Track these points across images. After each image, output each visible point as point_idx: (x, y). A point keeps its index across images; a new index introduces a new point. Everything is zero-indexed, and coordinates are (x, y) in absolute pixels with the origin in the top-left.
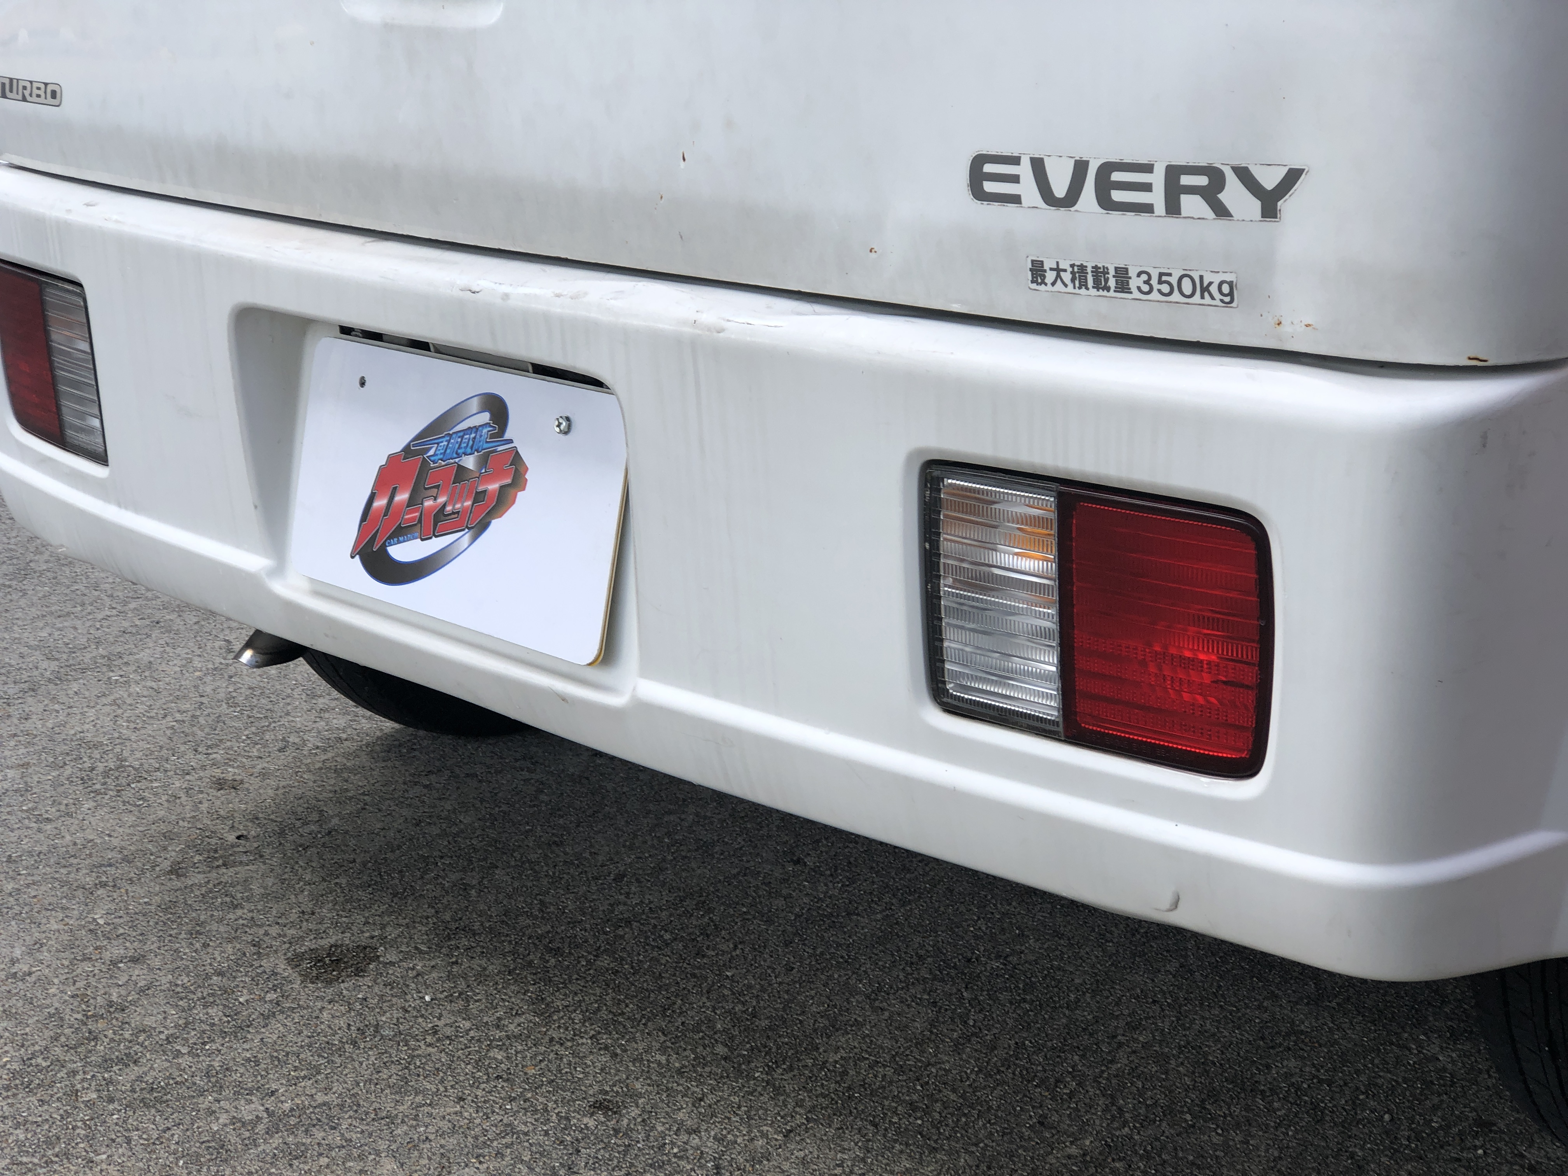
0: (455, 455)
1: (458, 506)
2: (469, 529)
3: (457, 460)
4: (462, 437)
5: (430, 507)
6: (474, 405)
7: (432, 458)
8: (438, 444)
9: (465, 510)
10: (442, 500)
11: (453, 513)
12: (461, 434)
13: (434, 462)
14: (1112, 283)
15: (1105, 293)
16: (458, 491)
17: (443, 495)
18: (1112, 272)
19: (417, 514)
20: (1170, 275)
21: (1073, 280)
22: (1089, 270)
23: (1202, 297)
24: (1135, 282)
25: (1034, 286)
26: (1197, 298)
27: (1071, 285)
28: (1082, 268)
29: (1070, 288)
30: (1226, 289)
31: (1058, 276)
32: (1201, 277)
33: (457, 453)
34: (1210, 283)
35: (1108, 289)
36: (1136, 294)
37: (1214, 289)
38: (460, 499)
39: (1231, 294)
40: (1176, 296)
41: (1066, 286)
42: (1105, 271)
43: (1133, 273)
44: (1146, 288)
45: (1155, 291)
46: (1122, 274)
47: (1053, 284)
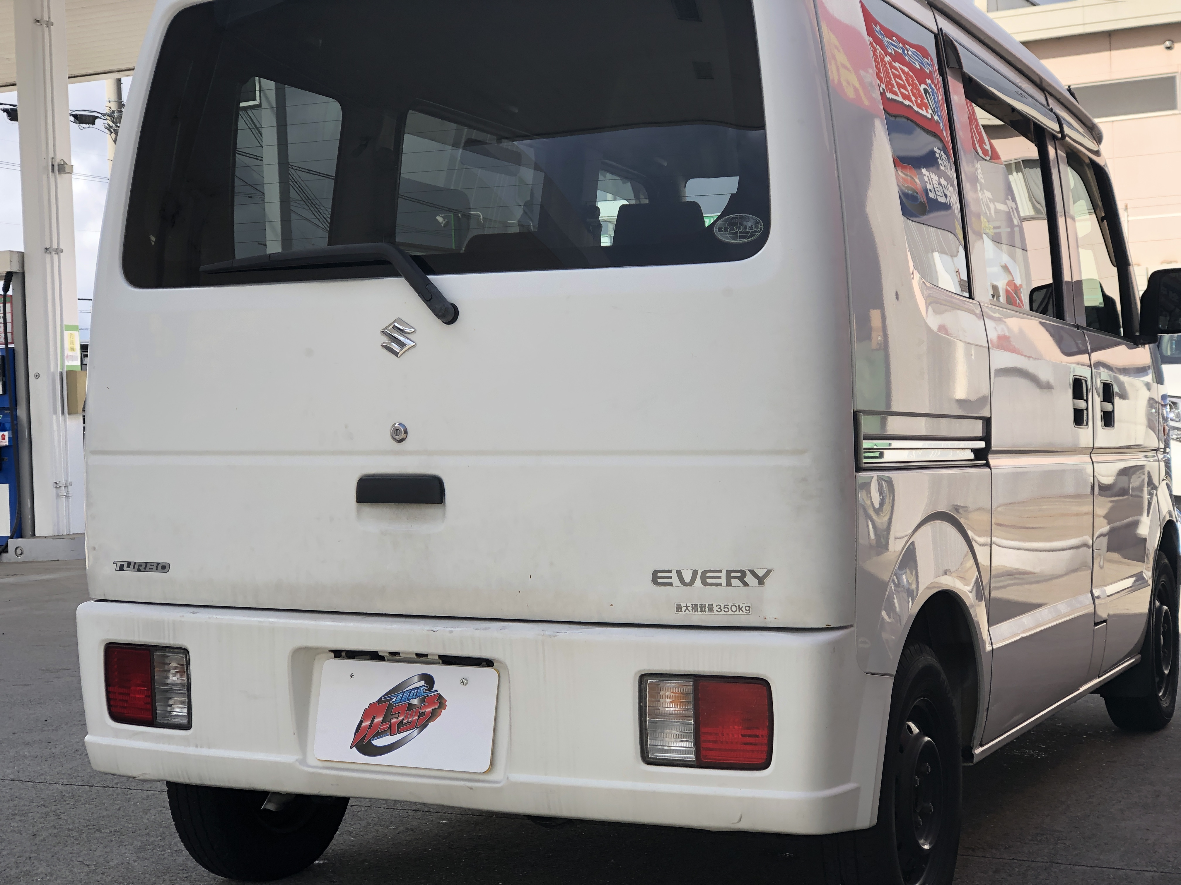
0: (406, 699)
1: (409, 720)
2: (417, 728)
3: (408, 702)
4: (411, 692)
5: (395, 721)
6: (416, 679)
7: (394, 702)
8: (397, 696)
9: (414, 721)
10: (400, 718)
11: (408, 723)
12: (410, 691)
13: (395, 704)
14: (707, 609)
15: (705, 613)
16: (410, 714)
17: (401, 717)
18: (707, 606)
19: (388, 726)
20: (728, 605)
21: (692, 610)
22: (699, 606)
23: (739, 612)
24: (715, 609)
25: (677, 612)
26: (737, 612)
27: (691, 611)
28: (696, 605)
29: (691, 612)
30: (747, 608)
31: (687, 608)
32: (739, 605)
33: (408, 699)
34: (742, 607)
35: (706, 612)
36: (716, 612)
37: (743, 609)
38: (411, 716)
39: (749, 610)
40: (730, 612)
41: (690, 611)
42: (705, 605)
43: (714, 605)
44: (719, 610)
45: (723, 611)
46: (711, 607)
47: (685, 611)
